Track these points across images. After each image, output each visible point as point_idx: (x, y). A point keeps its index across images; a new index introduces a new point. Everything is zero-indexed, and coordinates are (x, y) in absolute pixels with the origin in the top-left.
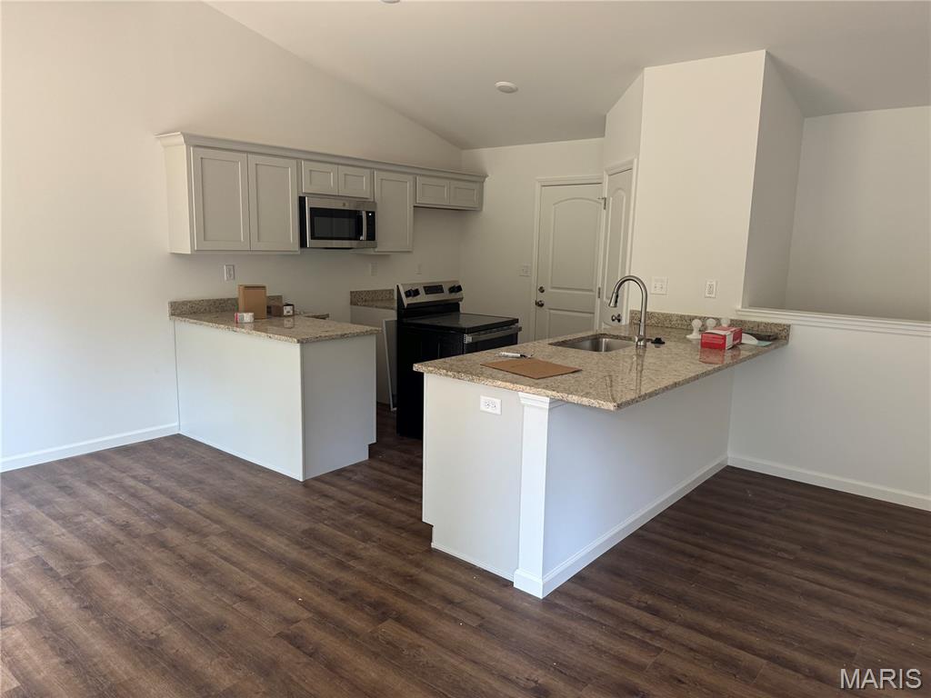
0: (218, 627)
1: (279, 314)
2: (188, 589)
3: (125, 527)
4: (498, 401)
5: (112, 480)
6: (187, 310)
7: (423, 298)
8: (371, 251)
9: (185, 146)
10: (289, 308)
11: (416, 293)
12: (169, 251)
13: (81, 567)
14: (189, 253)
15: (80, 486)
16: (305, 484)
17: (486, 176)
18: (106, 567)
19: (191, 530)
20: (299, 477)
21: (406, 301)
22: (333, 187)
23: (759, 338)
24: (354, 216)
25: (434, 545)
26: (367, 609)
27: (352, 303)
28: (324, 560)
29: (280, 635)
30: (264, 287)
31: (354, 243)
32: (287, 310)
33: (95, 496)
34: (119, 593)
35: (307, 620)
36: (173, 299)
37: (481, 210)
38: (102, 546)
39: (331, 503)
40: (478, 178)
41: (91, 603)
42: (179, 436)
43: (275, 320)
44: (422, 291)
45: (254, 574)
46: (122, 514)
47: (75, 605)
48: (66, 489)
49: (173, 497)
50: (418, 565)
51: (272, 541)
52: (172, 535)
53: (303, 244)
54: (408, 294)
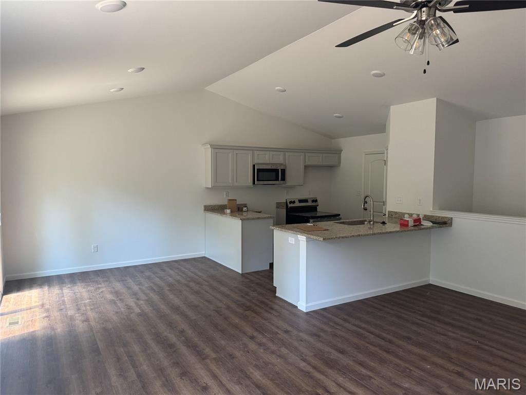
0: (197, 306)
1: (242, 211)
2: (191, 297)
3: (178, 282)
4: (294, 239)
5: (178, 268)
6: (210, 209)
7: (297, 204)
8: (284, 185)
9: (210, 149)
10: (245, 208)
11: (294, 202)
12: (204, 186)
13: (162, 290)
14: (210, 187)
15: (168, 270)
16: (242, 274)
17: (342, 150)
18: (170, 290)
19: (198, 283)
20: (240, 272)
21: (290, 205)
22: (266, 160)
23: (433, 223)
24: (276, 171)
25: (277, 295)
26: (244, 307)
27: (277, 207)
28: (237, 295)
29: (214, 310)
30: (236, 200)
31: (277, 182)
32: (245, 209)
33: (172, 272)
34: (171, 296)
35: (224, 308)
36: (205, 204)
37: (340, 166)
38: (170, 285)
39: (248, 280)
40: (338, 152)
41: (163, 298)
42: (205, 257)
43: (241, 213)
44: (297, 202)
45: (213, 296)
46: (178, 278)
47: (159, 298)
48: (163, 270)
49: (195, 274)
50: (268, 299)
51: (223, 289)
52: (192, 284)
53: (254, 183)
54: (291, 202)
